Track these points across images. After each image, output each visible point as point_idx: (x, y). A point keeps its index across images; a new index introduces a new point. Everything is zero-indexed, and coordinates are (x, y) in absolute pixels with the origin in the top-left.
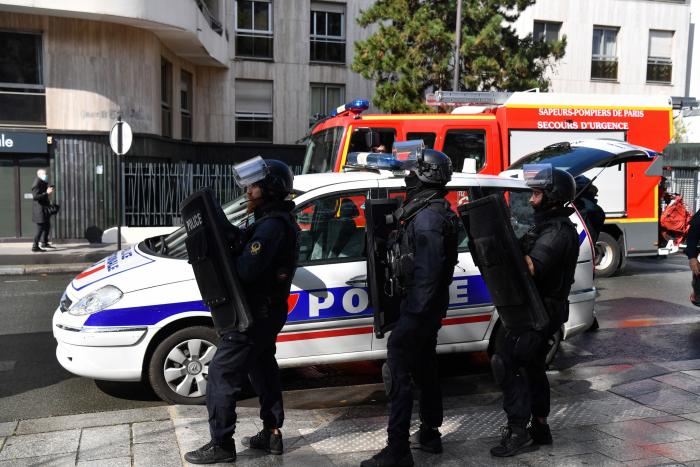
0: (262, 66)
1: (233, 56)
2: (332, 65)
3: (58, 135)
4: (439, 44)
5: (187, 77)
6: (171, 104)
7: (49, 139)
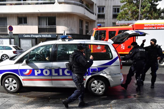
0: (103, 20)
1: (97, 18)
2: (115, 19)
3: (58, 34)
4: (135, 12)
5: (87, 23)
6: (83, 28)
7: (57, 35)
